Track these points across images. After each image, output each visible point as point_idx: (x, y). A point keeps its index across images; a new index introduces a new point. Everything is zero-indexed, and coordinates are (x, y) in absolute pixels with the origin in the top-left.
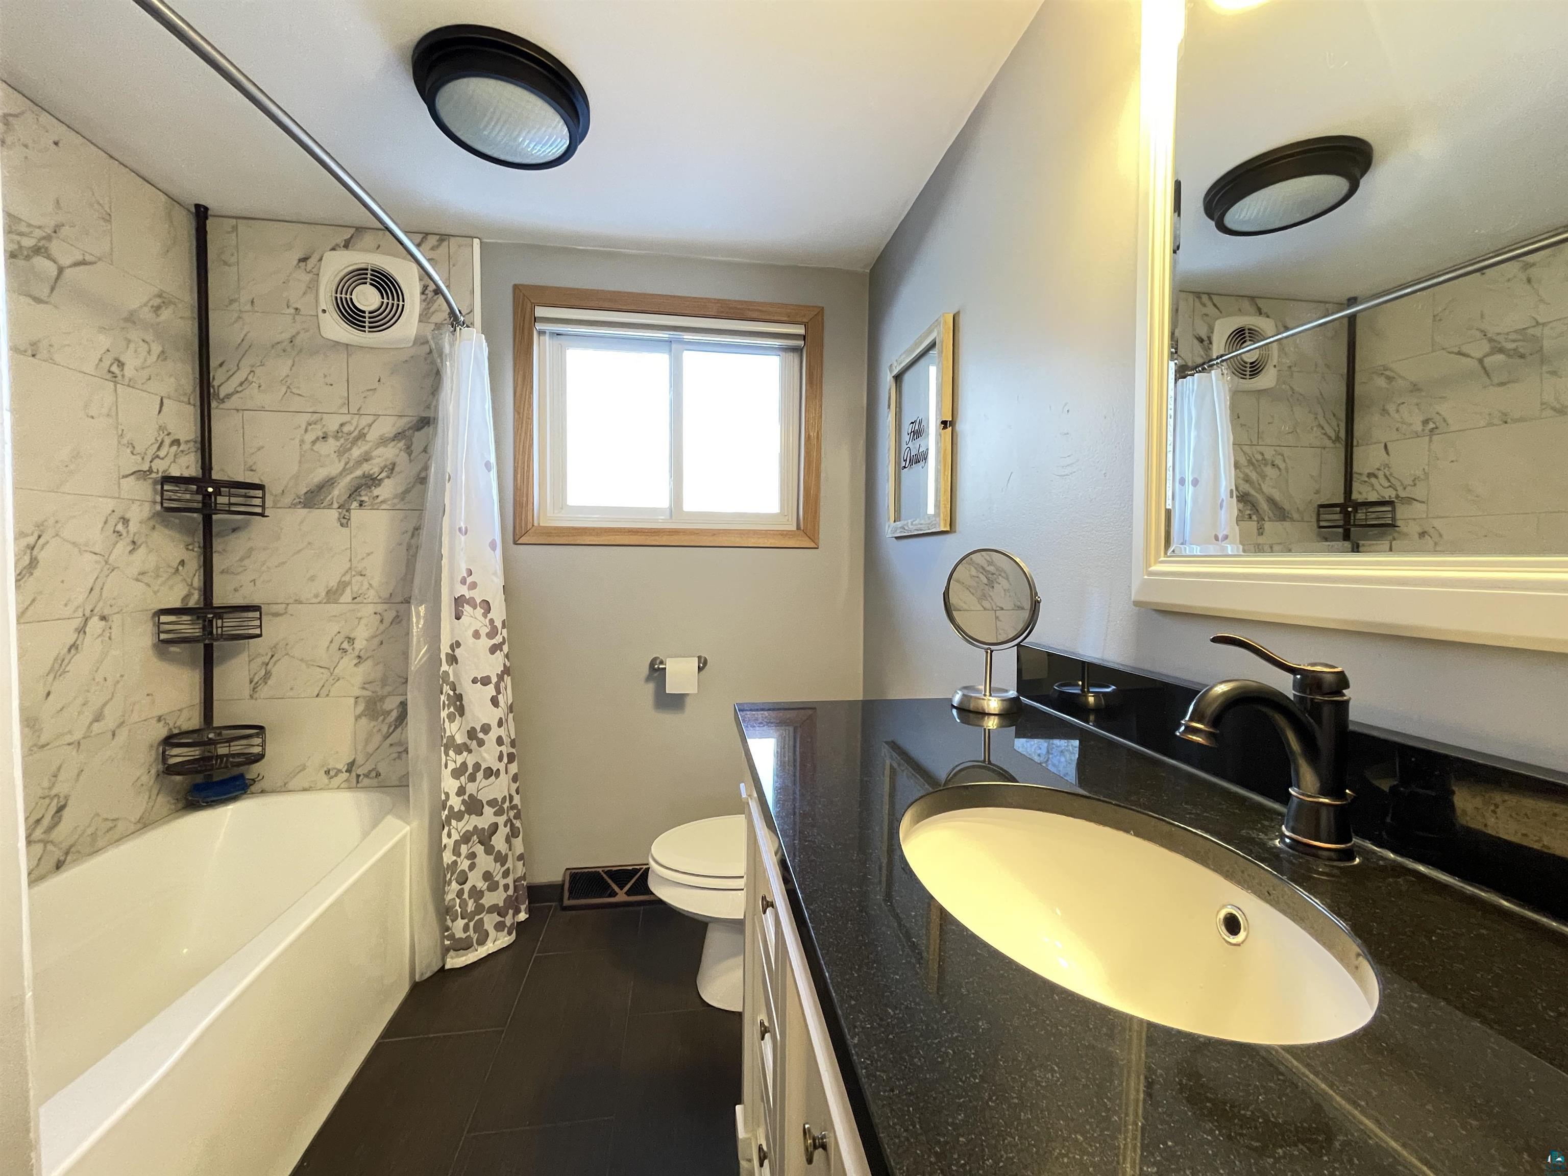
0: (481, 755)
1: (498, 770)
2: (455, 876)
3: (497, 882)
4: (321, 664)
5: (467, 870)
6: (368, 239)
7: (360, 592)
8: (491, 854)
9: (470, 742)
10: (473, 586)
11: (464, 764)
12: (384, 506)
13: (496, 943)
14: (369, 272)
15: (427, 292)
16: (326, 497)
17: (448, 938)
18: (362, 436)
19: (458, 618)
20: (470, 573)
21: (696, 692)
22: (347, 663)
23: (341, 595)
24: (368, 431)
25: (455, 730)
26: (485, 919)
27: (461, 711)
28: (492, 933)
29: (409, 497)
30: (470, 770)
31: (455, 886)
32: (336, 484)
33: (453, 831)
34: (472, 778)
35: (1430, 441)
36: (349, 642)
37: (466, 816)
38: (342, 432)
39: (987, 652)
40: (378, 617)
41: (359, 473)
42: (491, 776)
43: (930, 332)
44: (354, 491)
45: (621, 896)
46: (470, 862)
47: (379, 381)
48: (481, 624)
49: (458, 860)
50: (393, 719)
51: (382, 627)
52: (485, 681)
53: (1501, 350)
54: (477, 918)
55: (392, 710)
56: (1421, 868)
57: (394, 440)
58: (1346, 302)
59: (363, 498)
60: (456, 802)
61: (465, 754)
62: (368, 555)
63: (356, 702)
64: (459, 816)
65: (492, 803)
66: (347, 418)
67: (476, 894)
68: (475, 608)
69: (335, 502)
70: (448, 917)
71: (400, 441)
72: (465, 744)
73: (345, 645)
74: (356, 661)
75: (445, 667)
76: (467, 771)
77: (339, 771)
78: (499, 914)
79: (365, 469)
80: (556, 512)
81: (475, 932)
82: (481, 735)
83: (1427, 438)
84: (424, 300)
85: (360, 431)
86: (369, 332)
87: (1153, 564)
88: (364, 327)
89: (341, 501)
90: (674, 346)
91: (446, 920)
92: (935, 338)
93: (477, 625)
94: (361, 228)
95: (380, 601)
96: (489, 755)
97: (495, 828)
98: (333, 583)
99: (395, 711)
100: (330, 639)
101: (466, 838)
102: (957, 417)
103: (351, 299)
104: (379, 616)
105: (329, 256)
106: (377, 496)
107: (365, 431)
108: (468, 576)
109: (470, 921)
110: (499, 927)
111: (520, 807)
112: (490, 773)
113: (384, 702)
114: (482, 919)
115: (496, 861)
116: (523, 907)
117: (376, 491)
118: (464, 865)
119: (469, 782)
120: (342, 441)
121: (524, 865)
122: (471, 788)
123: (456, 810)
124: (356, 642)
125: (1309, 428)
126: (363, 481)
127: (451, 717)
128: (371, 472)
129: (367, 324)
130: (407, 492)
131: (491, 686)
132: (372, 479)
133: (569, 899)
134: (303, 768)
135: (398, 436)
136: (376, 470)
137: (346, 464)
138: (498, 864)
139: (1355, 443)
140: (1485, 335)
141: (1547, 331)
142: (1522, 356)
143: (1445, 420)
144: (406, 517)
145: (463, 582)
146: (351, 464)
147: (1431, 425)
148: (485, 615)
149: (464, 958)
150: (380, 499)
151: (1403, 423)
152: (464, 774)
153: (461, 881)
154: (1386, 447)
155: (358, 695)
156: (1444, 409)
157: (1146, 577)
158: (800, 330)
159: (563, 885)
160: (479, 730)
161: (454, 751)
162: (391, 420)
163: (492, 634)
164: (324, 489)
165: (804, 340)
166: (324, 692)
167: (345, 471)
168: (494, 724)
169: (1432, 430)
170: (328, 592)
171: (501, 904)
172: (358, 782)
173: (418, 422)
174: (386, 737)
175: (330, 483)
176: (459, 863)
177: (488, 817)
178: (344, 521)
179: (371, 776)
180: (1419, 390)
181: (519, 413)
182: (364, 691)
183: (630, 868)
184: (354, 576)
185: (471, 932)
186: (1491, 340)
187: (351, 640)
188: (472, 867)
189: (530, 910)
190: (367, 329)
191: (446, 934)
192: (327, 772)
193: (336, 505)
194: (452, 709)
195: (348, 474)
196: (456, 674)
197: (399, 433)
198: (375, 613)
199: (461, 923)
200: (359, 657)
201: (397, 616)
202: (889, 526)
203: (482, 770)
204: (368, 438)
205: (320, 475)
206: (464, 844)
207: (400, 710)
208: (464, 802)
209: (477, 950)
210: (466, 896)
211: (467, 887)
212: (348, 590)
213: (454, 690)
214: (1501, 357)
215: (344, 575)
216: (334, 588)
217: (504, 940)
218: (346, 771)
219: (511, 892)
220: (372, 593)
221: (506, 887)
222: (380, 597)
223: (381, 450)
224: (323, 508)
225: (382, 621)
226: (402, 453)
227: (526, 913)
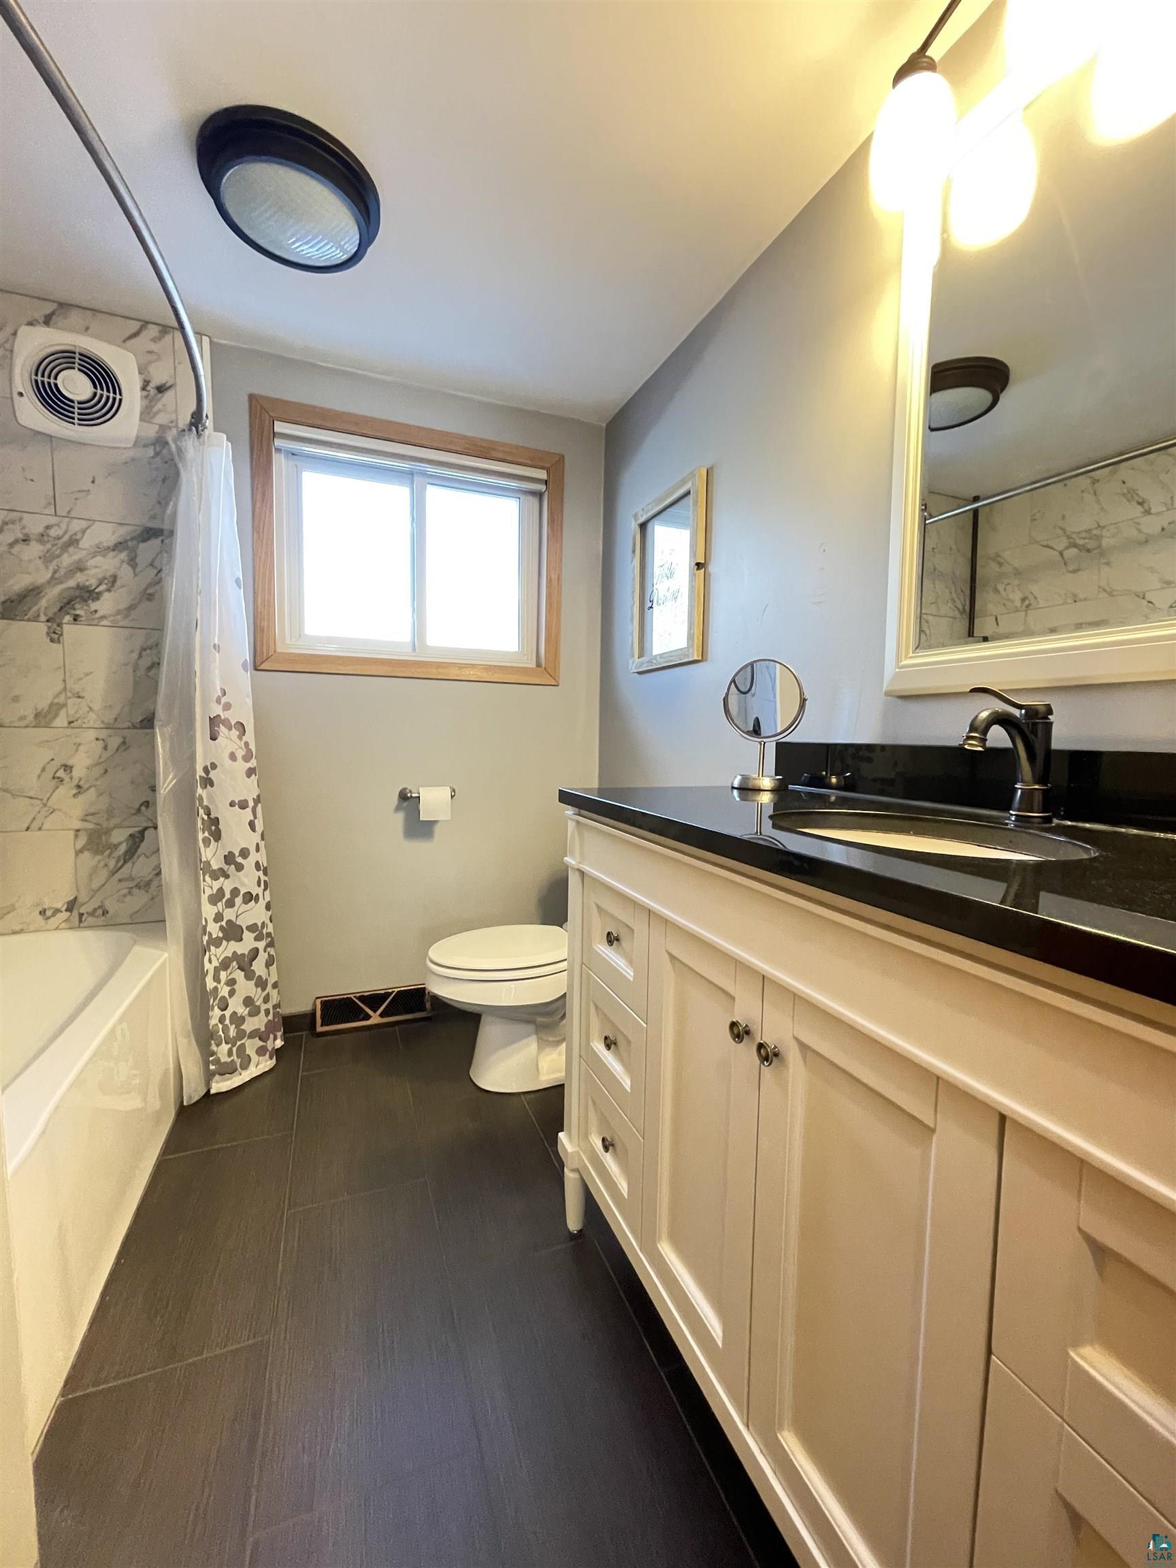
0: (239, 878)
1: (257, 895)
2: (217, 1002)
3: (259, 1007)
4: (31, 794)
5: (227, 996)
6: (75, 317)
7: (78, 716)
8: (252, 980)
9: (228, 866)
10: (227, 707)
11: (221, 890)
12: (104, 622)
13: (258, 1067)
14: (77, 356)
15: (148, 388)
16: (30, 609)
17: (213, 1063)
18: (73, 542)
19: (213, 738)
20: (224, 694)
21: (449, 819)
22: (65, 791)
23: (55, 717)
24: (82, 537)
25: (212, 855)
26: (246, 1043)
27: (217, 836)
28: (254, 1057)
29: (134, 614)
30: (228, 896)
31: (217, 1012)
32: (42, 594)
33: (212, 957)
34: (230, 904)
35: (1026, 615)
36: (65, 770)
37: (224, 942)
38: (48, 535)
39: (761, 744)
40: (100, 743)
41: (71, 583)
42: (251, 900)
43: (683, 482)
44: (66, 605)
45: (375, 1019)
46: (229, 988)
47: (93, 482)
48: (238, 747)
49: (219, 986)
50: (121, 853)
51: (106, 755)
52: (243, 805)
53: (1075, 545)
54: (239, 1043)
55: (120, 844)
56: (1087, 825)
57: (114, 550)
58: (972, 499)
59: (78, 612)
60: (214, 929)
61: (222, 879)
62: (87, 675)
63: (76, 836)
64: (217, 943)
65: (252, 928)
66: (53, 520)
67: (237, 1020)
68: (230, 729)
69: (42, 614)
70: (213, 1042)
71: (121, 552)
72: (221, 869)
73: (61, 773)
74: (75, 791)
75: (200, 791)
76: (224, 896)
77: (57, 911)
78: (260, 1039)
79: (79, 580)
80: (293, 640)
81: (238, 1057)
82: (239, 860)
83: (1024, 613)
84: (146, 397)
85: (71, 537)
86: (79, 425)
87: (903, 659)
88: (73, 418)
89: (50, 615)
90: (417, 479)
91: (210, 1045)
92: (690, 488)
93: (232, 747)
94: (66, 304)
95: (102, 726)
96: (248, 880)
97: (255, 953)
98: (43, 705)
99: (124, 844)
100: (41, 766)
101: (225, 964)
102: (710, 560)
103: (56, 385)
104: (102, 742)
105: (24, 330)
106: (96, 611)
107: (78, 537)
108: (223, 696)
109: (233, 1045)
110: (261, 1051)
111: (273, 935)
112: (249, 897)
113: (110, 835)
114: (243, 1045)
115: (257, 986)
116: (279, 1034)
117: (94, 606)
118: (224, 991)
119: (226, 907)
120: (49, 546)
121: (279, 993)
122: (229, 914)
123: (214, 937)
124: (74, 769)
125: (946, 601)
126: (77, 593)
127: (207, 842)
128: (87, 583)
129: (76, 416)
130: (131, 608)
131: (249, 810)
132: (88, 592)
133: (322, 1026)
134: (12, 908)
135: (118, 546)
136: (93, 582)
137: (55, 572)
138: (259, 989)
139: (976, 616)
140: (1065, 533)
141: (1105, 533)
142: (1088, 551)
143: (1035, 598)
144: (132, 635)
145: (218, 701)
146: (62, 572)
147: (1027, 602)
148: (240, 738)
149: (229, 1083)
150: (97, 615)
151: (1009, 600)
152: (221, 900)
153: (222, 1007)
154: (996, 619)
155: (77, 828)
156: (1035, 589)
157: (897, 670)
158: (543, 475)
159: (313, 1014)
160: (237, 854)
161: (210, 877)
162: (110, 527)
163: (247, 758)
164: (28, 599)
165: (546, 484)
166: (36, 825)
167: (54, 581)
168: (252, 849)
169: (1027, 607)
170: (37, 716)
171: (263, 1029)
172: (80, 921)
173: (142, 533)
174: (114, 873)
175: (35, 592)
176: (220, 990)
177: (248, 942)
178: (55, 636)
179: (96, 914)
180: (1020, 574)
181: (258, 533)
182: (86, 823)
183: (383, 992)
184: (70, 698)
185: (235, 1057)
186: (1069, 537)
187: (67, 768)
188: (232, 993)
189: (285, 1039)
190: (76, 421)
191: (211, 1059)
192: (43, 912)
193: (43, 618)
194: (206, 834)
195: (58, 584)
196: (210, 797)
197: (120, 543)
198: (97, 739)
199: (225, 1047)
200: (79, 787)
201: (124, 743)
202: (633, 662)
203: (241, 895)
204: (81, 545)
205: (20, 583)
206: (224, 970)
207: (130, 843)
208: (221, 928)
209: (241, 1074)
210: (227, 1022)
211: (228, 1013)
212: (63, 713)
213: (209, 814)
214: (1074, 551)
215: (57, 696)
216: (46, 710)
217: (267, 1064)
218: (66, 910)
219: (270, 1017)
220: (92, 716)
221: (267, 1012)
222: (103, 722)
223: (99, 559)
224: (29, 620)
225: (105, 748)
226: (125, 566)
227: (282, 1040)
